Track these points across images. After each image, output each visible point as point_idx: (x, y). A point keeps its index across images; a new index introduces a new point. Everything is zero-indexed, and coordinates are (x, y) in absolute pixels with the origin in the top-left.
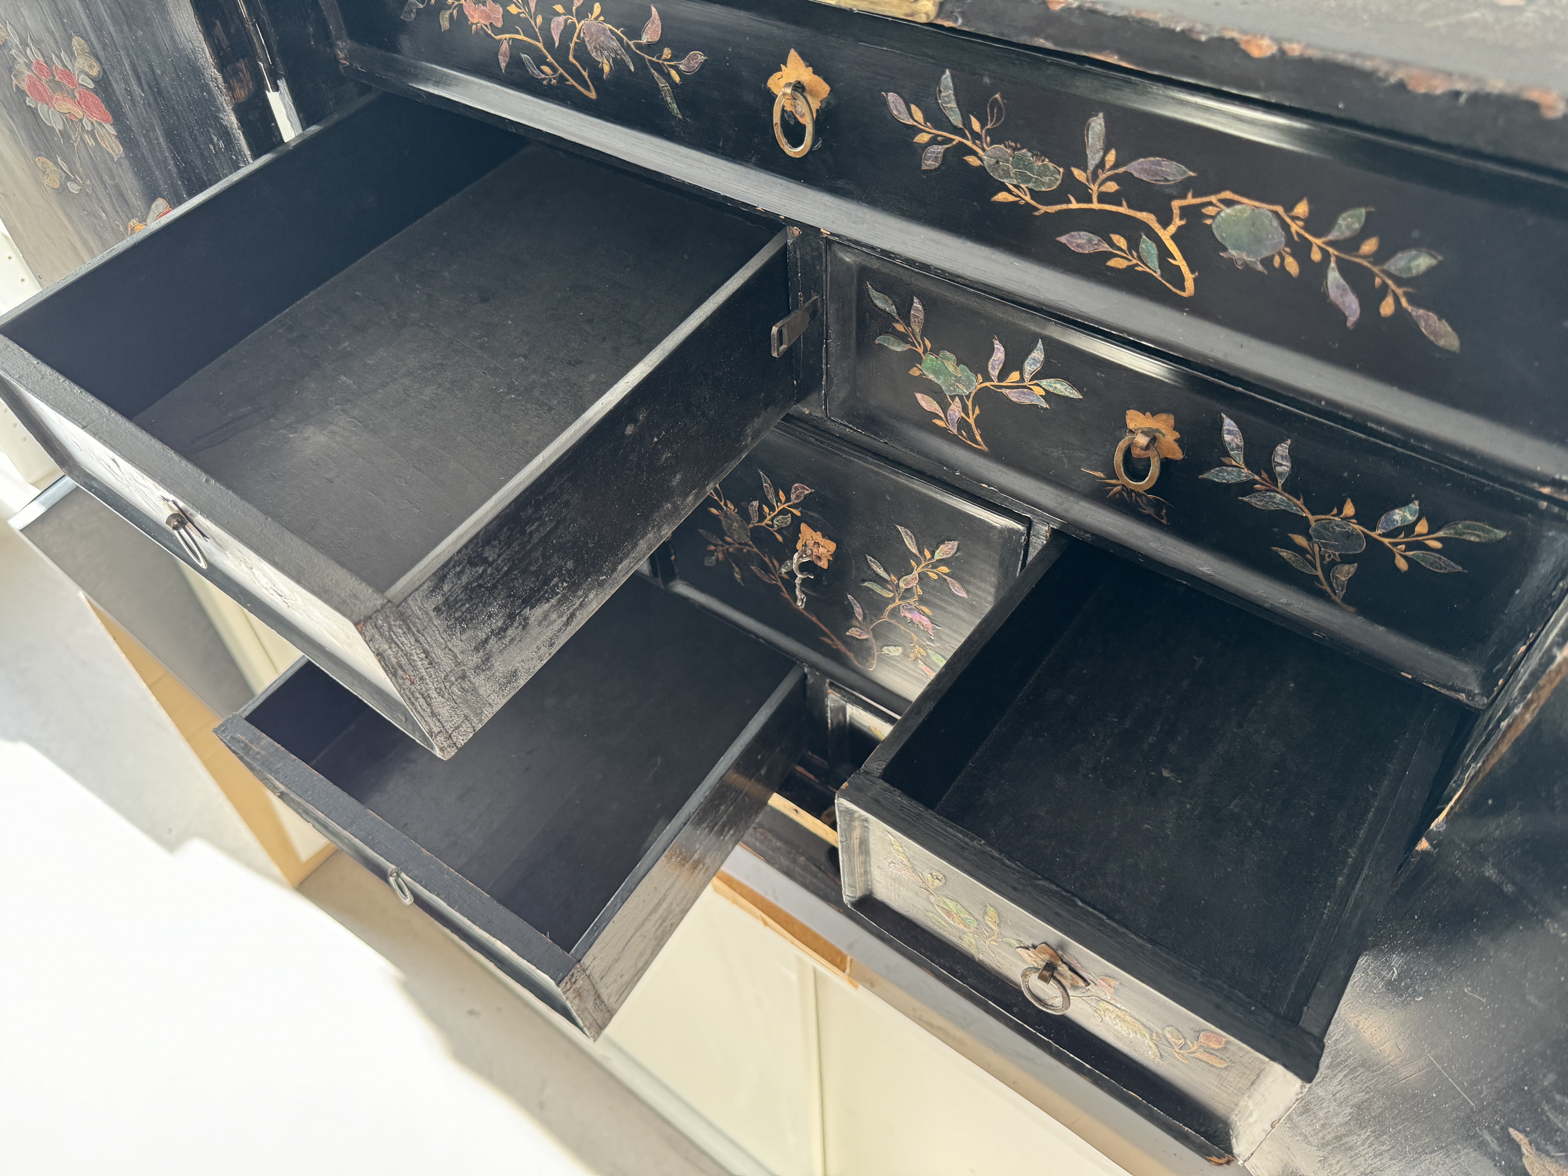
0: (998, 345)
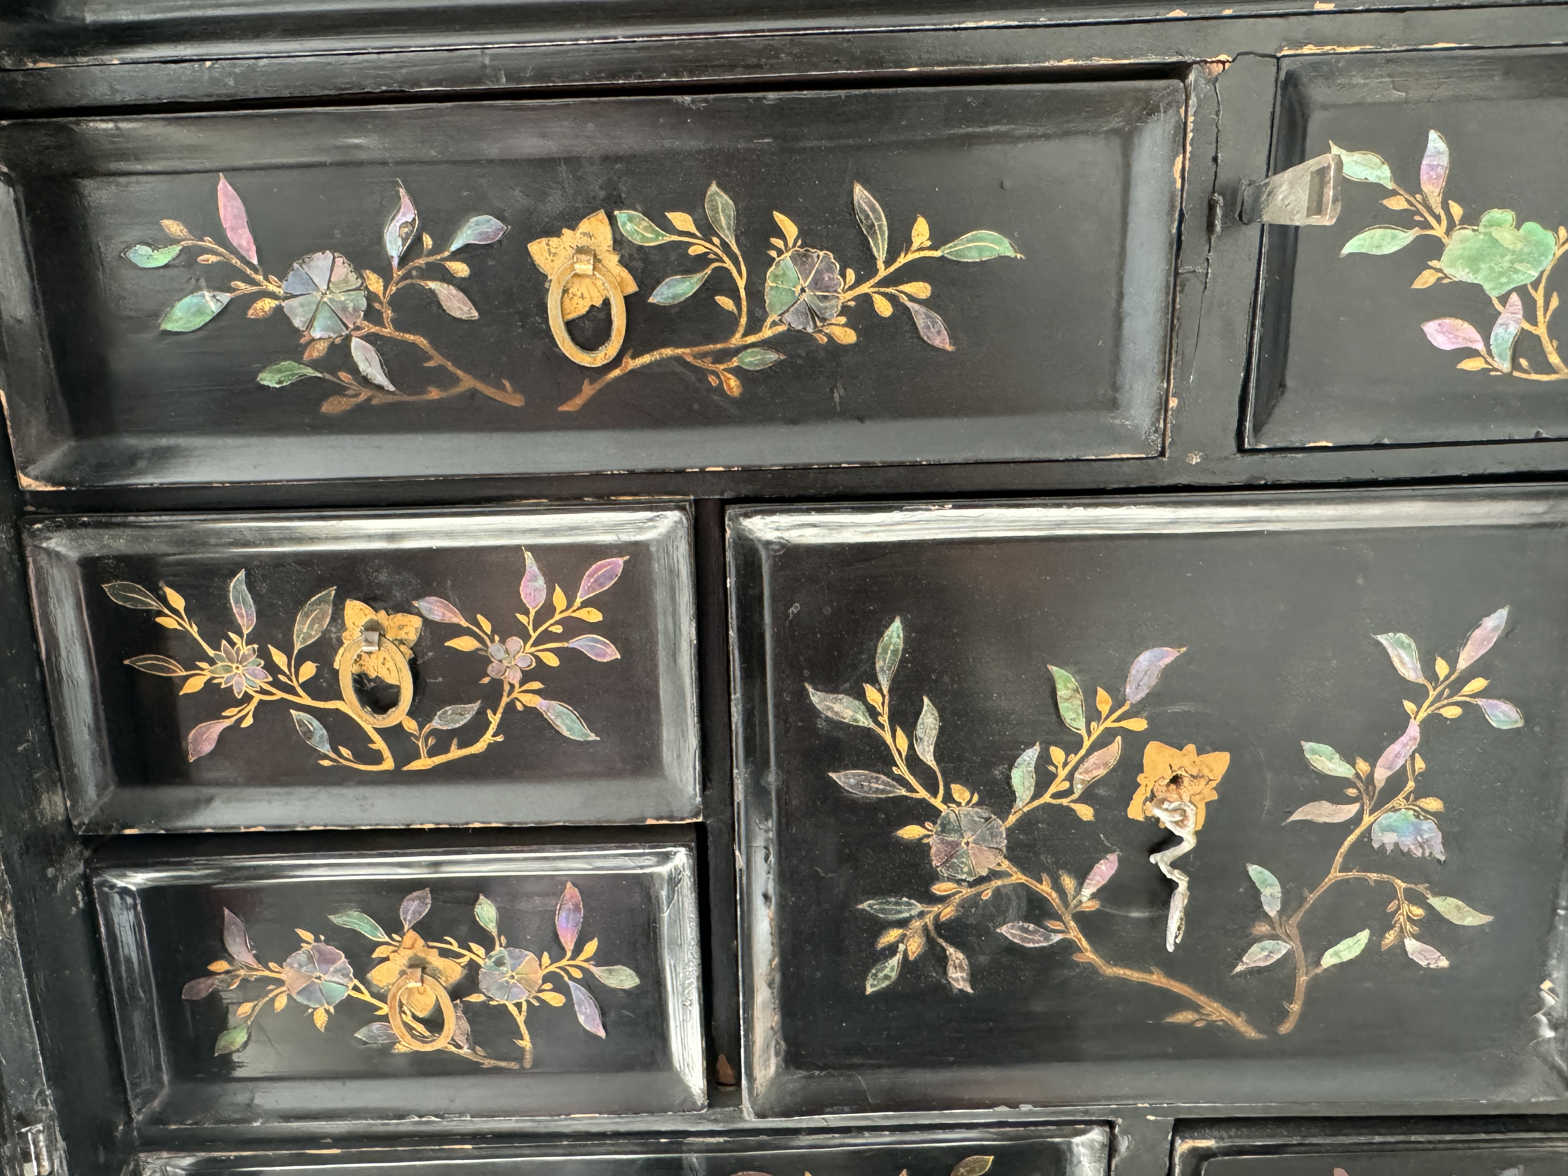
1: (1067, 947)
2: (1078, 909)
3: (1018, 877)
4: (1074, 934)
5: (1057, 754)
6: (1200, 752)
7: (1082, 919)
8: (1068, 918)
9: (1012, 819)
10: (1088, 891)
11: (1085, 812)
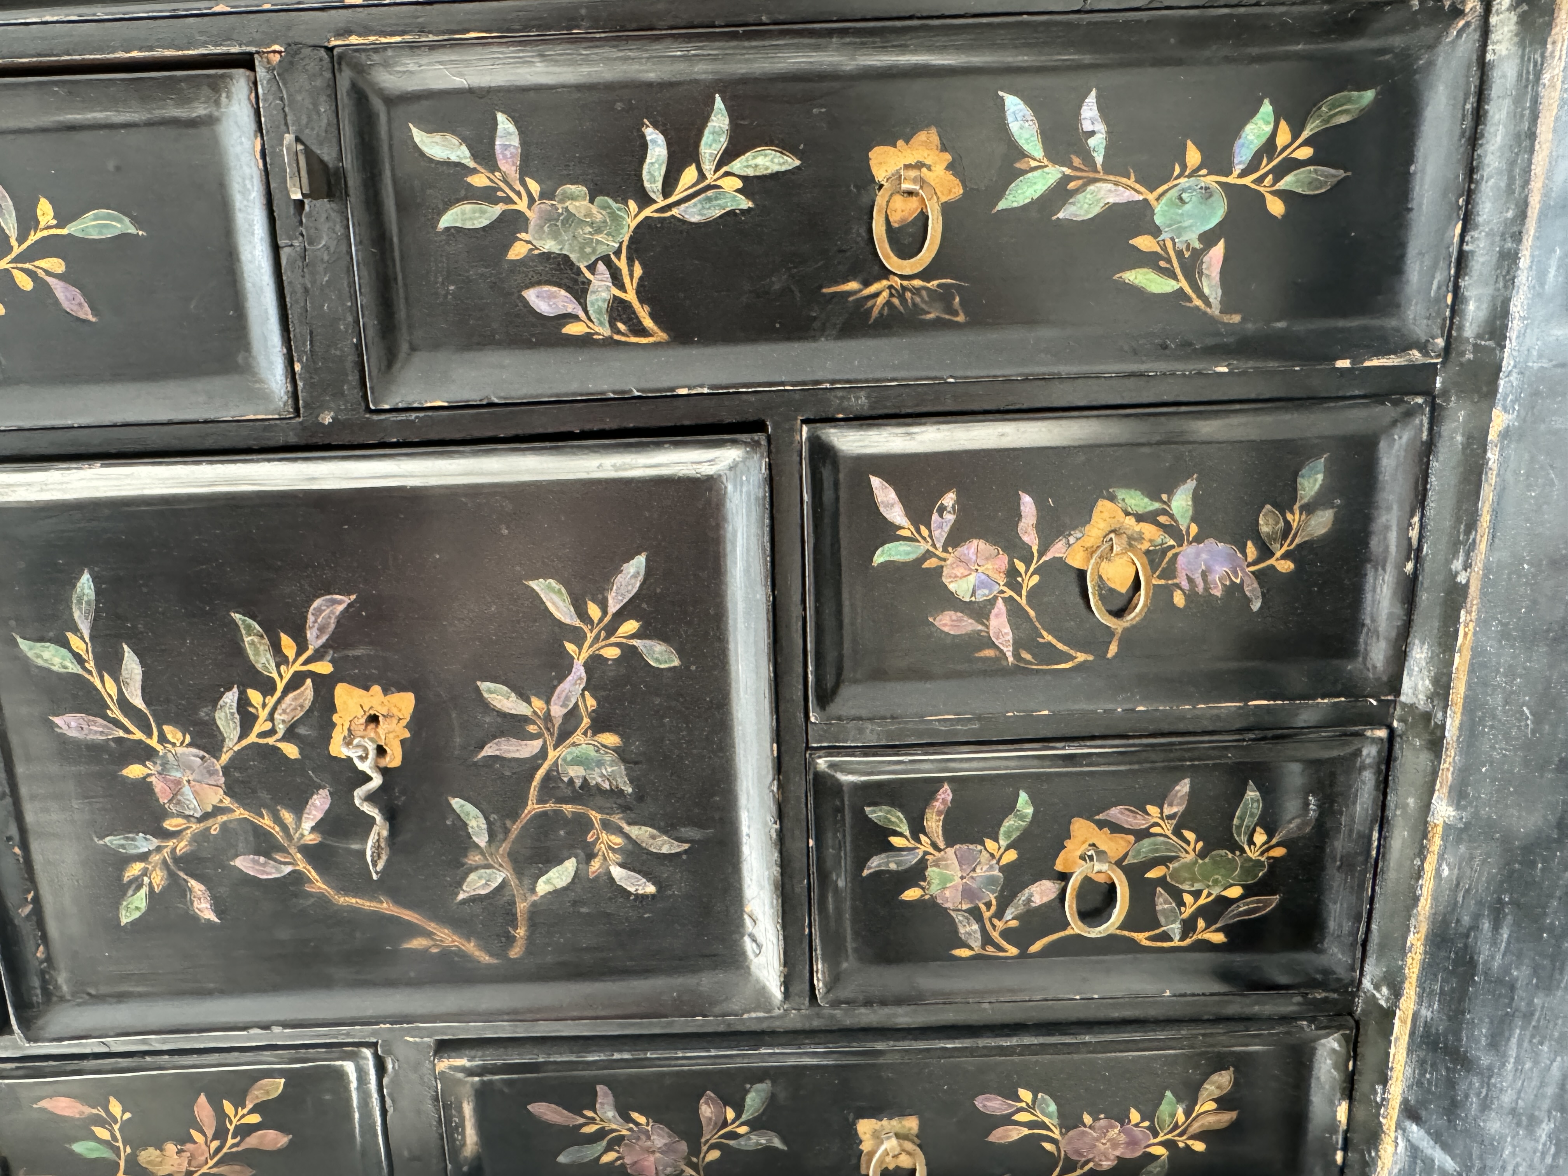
0: (652, 134)
1: (297, 878)
2: (302, 842)
3: (240, 813)
4: (302, 865)
5: (254, 696)
6: (386, 692)
7: (308, 851)
8: (293, 850)
9: (225, 758)
10: (307, 825)
11: (291, 751)
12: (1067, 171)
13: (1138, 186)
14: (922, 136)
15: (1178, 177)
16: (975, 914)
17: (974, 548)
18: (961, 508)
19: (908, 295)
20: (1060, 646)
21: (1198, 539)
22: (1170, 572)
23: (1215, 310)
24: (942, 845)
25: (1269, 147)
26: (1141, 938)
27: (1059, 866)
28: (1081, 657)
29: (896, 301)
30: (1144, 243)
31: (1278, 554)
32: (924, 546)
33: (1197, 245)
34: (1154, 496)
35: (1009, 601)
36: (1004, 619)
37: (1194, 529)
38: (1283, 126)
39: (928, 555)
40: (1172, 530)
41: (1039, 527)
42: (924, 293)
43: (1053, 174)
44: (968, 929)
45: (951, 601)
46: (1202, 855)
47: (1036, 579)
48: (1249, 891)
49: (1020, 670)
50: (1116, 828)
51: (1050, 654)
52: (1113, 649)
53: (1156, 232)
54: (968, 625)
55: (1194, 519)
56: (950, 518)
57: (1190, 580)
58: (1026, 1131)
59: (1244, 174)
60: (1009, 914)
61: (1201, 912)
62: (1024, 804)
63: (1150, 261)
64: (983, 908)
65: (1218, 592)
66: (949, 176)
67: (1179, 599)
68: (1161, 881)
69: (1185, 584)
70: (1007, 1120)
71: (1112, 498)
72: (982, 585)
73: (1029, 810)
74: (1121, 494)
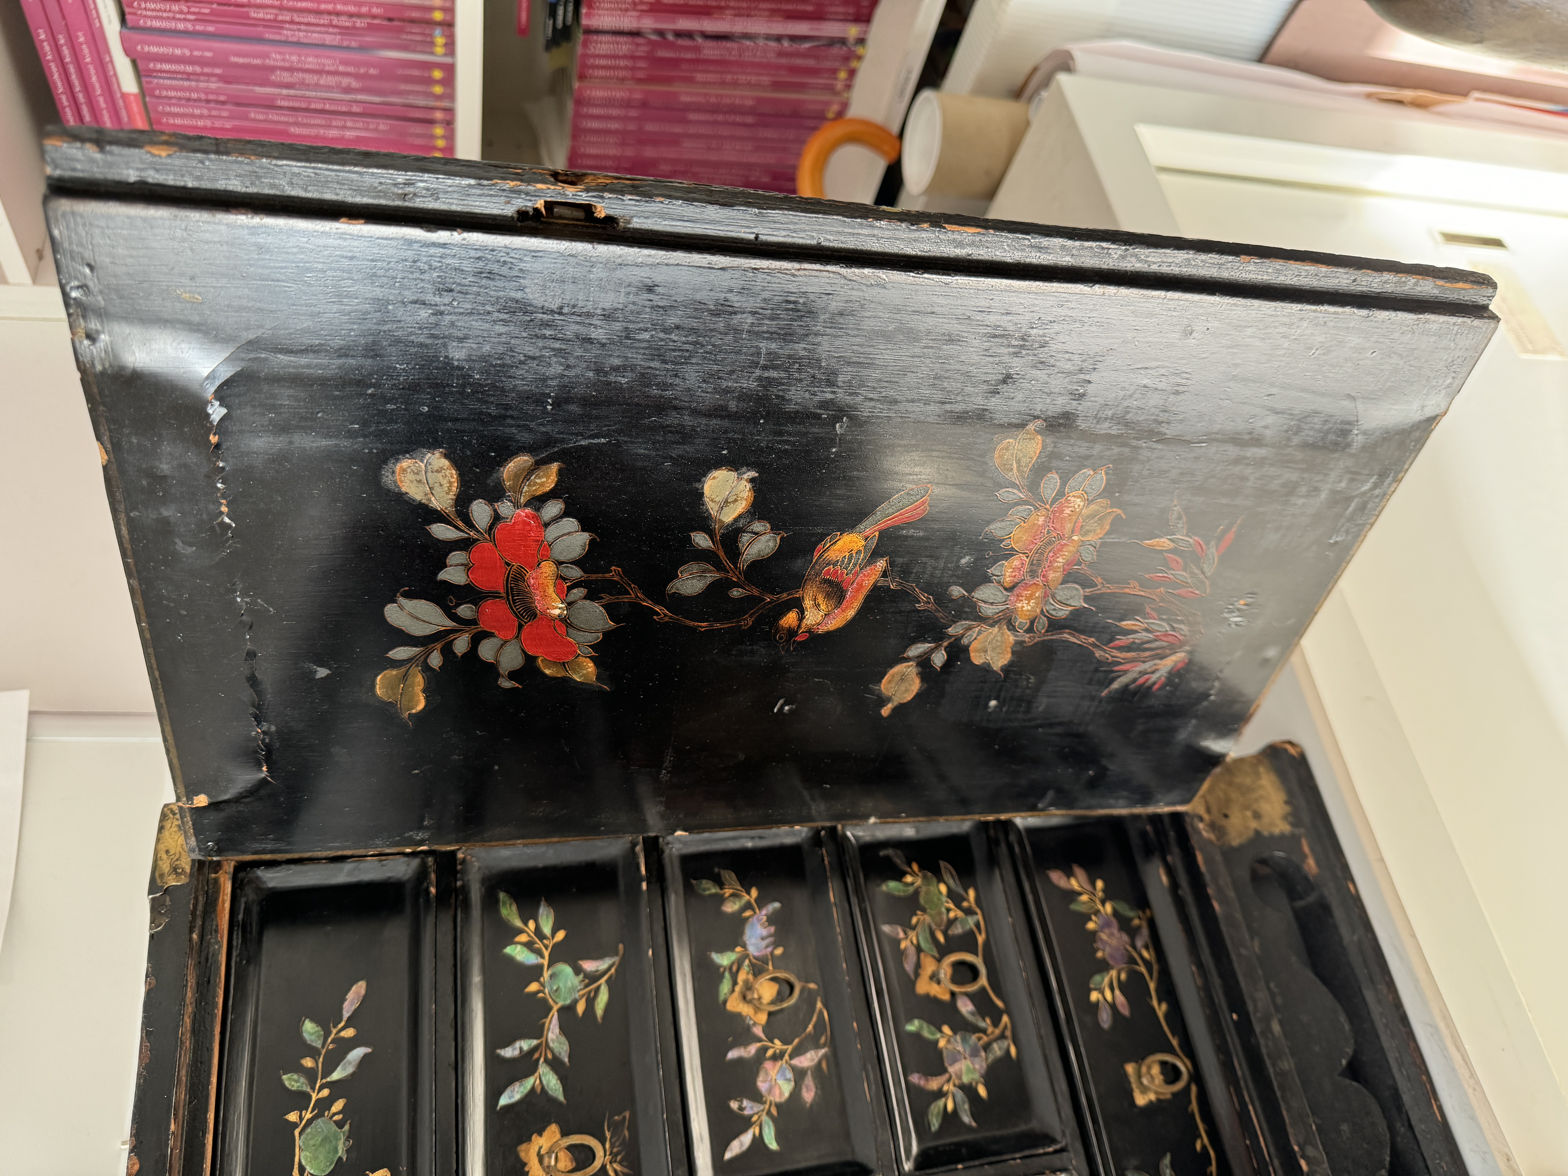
12: (542, 1060)
13: (550, 1016)
14: (522, 1155)
15: (544, 993)
16: (987, 1047)
17: (762, 1085)
18: (738, 1097)
19: (615, 1150)
20: (814, 1019)
21: (744, 946)
22: (764, 960)
23: (616, 959)
24: (946, 1076)
25: (529, 945)
26: (981, 939)
27: (946, 997)
28: (819, 1005)
29: (619, 1158)
30: (581, 1008)
31: (747, 897)
32: (765, 1118)
33: (581, 976)
34: (721, 977)
35: (791, 1057)
36: (802, 1058)
37: (738, 949)
38: (518, 939)
39: (769, 1113)
40: (739, 963)
41: (745, 1044)
42: (613, 1140)
43: (543, 1069)
44: (997, 1050)
45: (796, 1093)
46: (924, 910)
47: (777, 1041)
48: (940, 879)
49: (832, 1043)
50: (918, 966)
51: (820, 1026)
52: (812, 986)
53: (575, 1002)
54: (809, 1081)
55: (733, 950)
56: (745, 1103)
57: (767, 947)
58: (1117, 992)
59: (542, 957)
60: (982, 1024)
61: (958, 906)
62: (912, 1027)
63: (591, 1002)
64: (981, 1042)
65: (772, 929)
66: (546, 1134)
67: (779, 951)
68: (945, 933)
69: (769, 949)
70: (1113, 1006)
71: (725, 1002)
72: (784, 1075)
73: (916, 1022)
74: (722, 997)
